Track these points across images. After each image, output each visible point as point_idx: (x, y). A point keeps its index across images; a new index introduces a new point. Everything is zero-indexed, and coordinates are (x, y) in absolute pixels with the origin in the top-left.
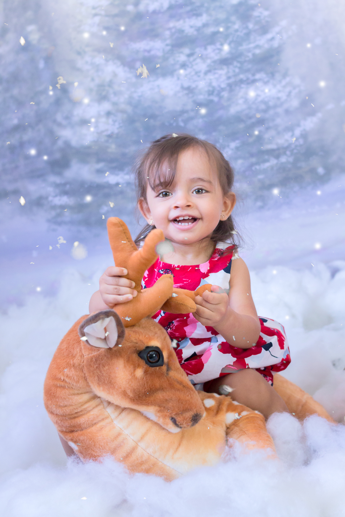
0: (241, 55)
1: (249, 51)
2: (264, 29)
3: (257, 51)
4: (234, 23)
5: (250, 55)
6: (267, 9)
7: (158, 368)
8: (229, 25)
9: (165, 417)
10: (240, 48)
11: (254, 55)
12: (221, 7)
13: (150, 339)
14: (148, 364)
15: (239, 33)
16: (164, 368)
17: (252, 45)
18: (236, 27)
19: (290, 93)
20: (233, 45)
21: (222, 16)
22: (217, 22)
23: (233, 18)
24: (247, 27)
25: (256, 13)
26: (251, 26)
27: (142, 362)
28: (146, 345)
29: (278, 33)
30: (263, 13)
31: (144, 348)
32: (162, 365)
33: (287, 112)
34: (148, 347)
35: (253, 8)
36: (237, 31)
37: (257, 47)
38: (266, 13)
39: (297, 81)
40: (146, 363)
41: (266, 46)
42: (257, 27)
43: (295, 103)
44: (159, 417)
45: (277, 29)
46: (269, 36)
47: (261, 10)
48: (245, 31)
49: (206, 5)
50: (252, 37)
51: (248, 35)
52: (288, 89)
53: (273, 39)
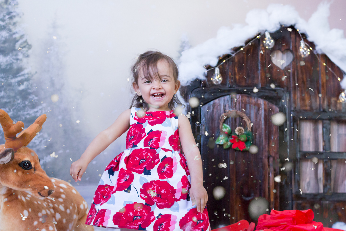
0: (19, 116)
1: (23, 115)
2: (34, 106)
3: (28, 116)
4: (18, 100)
5: (24, 118)
6: (36, 96)
7: (29, 170)
8: (16, 100)
9: (35, 193)
10: (19, 113)
11: (25, 118)
12: (13, 90)
13: (24, 157)
14: (24, 169)
15: (20, 105)
16: (32, 170)
17: (25, 113)
18: (19, 101)
19: (41, 141)
20: (15, 111)
21: (12, 94)
22: (9, 97)
23: (18, 97)
24: (25, 103)
25: (31, 97)
26: (27, 103)
27: (21, 168)
28: (22, 161)
29: (40, 110)
30: (35, 98)
31: (21, 162)
32: (31, 169)
33: (38, 151)
34: (23, 161)
35: (30, 94)
36: (19, 104)
37: (28, 114)
38: (36, 98)
39: (46, 136)
40: (23, 168)
41: (33, 115)
42: (30, 104)
43: (43, 147)
44: (33, 193)
45: (40, 107)
46: (35, 110)
47: (33, 96)
48: (23, 105)
49: (5, 87)
50: (26, 109)
51: (24, 107)
52: (40, 139)
53: (37, 112)
